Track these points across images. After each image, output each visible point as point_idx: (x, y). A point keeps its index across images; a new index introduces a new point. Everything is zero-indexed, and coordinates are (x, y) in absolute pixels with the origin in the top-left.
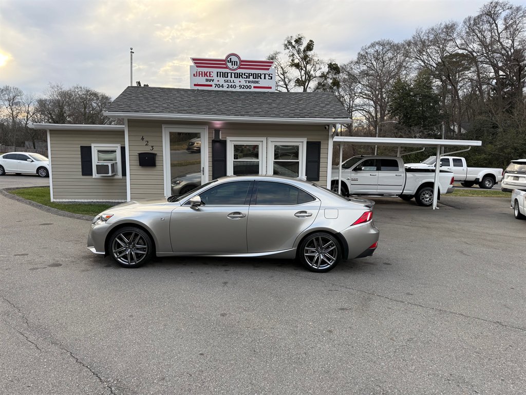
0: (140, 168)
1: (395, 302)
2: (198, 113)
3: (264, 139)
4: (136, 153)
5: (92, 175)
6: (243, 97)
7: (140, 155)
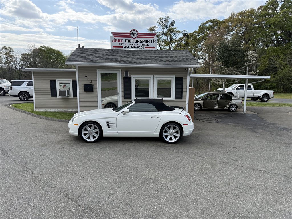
0: (85, 92)
1: (228, 165)
2: (117, 63)
3: (152, 76)
4: (83, 85)
5: (56, 96)
6: (140, 53)
7: (85, 85)
